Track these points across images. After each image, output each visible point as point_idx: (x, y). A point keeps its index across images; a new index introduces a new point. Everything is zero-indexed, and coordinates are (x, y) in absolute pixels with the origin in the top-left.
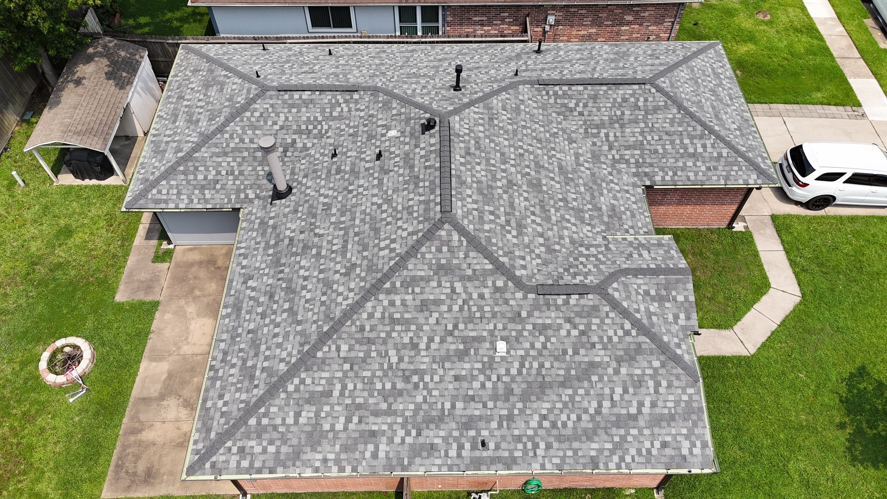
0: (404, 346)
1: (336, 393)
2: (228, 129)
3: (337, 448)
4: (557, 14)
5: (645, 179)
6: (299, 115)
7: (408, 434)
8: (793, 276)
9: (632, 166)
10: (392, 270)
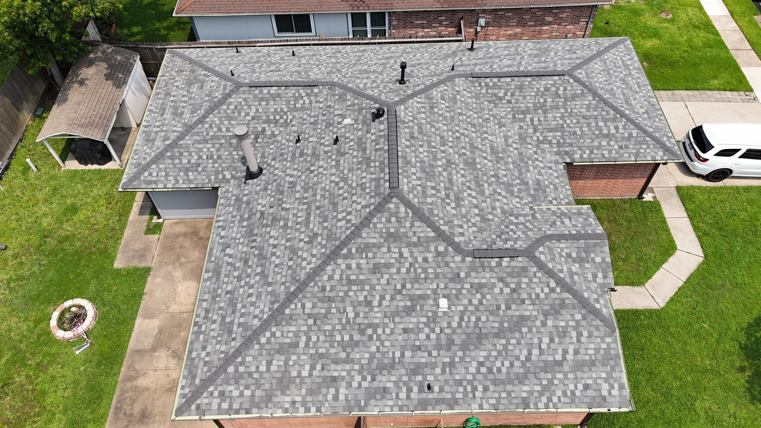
0: (360, 303)
1: (302, 345)
2: (207, 120)
3: (304, 391)
4: (487, 17)
5: (566, 157)
6: (268, 107)
7: (364, 379)
8: (696, 239)
9: (554, 146)
10: (349, 238)
